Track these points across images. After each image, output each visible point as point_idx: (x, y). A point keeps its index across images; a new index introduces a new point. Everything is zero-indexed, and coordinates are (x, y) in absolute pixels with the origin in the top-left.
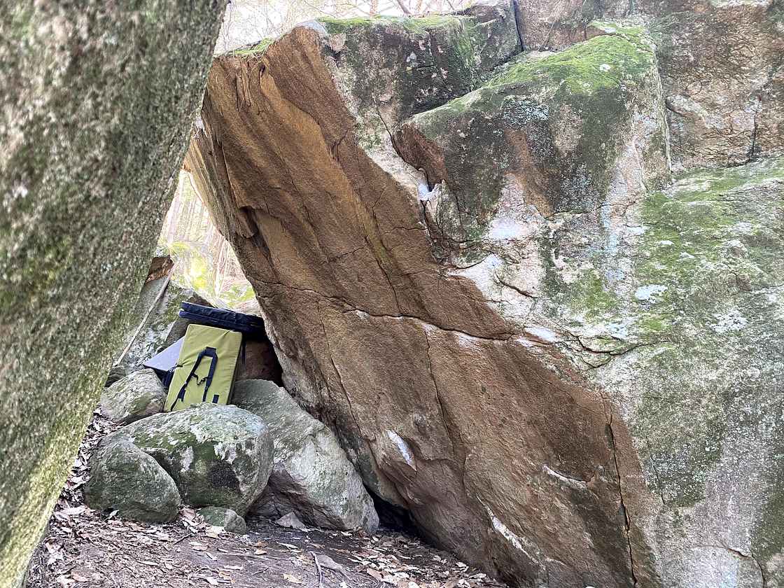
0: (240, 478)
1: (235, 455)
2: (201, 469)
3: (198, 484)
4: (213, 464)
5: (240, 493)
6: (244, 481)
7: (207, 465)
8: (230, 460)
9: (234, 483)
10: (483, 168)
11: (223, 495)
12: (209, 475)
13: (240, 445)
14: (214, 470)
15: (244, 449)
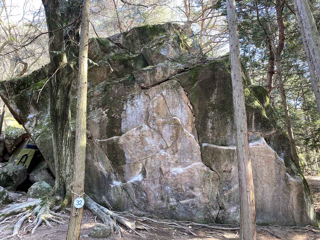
0: (13, 179)
1: (12, 174)
2: (5, 178)
3: (4, 182)
4: (7, 177)
5: (14, 183)
6: (15, 180)
7: (6, 177)
8: (11, 176)
9: (12, 181)
10: (24, 105)
11: (10, 184)
12: (7, 179)
13: (14, 172)
14: (7, 178)
15: (15, 173)
